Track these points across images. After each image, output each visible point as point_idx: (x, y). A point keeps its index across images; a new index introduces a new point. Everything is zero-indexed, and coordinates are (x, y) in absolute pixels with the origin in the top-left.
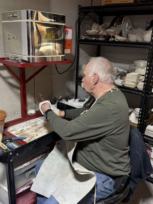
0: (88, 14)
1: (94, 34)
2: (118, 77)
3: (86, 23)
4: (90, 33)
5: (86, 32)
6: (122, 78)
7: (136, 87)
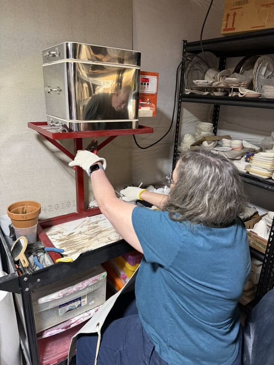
0: (199, 55)
1: (206, 85)
2: (242, 157)
3: (195, 70)
4: (200, 85)
5: (193, 83)
6: (248, 159)
7: (271, 178)
